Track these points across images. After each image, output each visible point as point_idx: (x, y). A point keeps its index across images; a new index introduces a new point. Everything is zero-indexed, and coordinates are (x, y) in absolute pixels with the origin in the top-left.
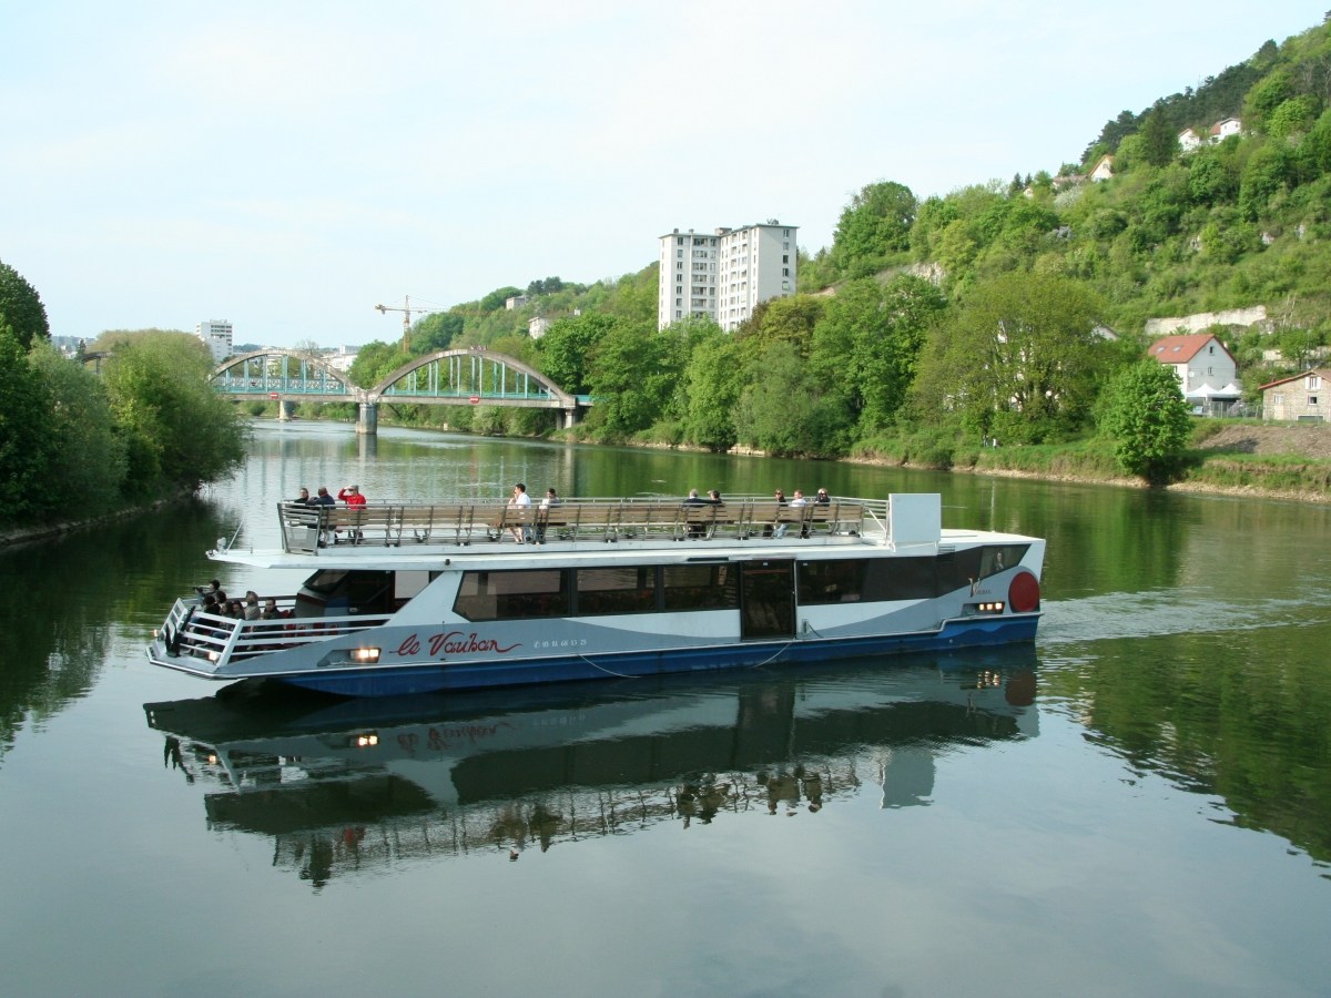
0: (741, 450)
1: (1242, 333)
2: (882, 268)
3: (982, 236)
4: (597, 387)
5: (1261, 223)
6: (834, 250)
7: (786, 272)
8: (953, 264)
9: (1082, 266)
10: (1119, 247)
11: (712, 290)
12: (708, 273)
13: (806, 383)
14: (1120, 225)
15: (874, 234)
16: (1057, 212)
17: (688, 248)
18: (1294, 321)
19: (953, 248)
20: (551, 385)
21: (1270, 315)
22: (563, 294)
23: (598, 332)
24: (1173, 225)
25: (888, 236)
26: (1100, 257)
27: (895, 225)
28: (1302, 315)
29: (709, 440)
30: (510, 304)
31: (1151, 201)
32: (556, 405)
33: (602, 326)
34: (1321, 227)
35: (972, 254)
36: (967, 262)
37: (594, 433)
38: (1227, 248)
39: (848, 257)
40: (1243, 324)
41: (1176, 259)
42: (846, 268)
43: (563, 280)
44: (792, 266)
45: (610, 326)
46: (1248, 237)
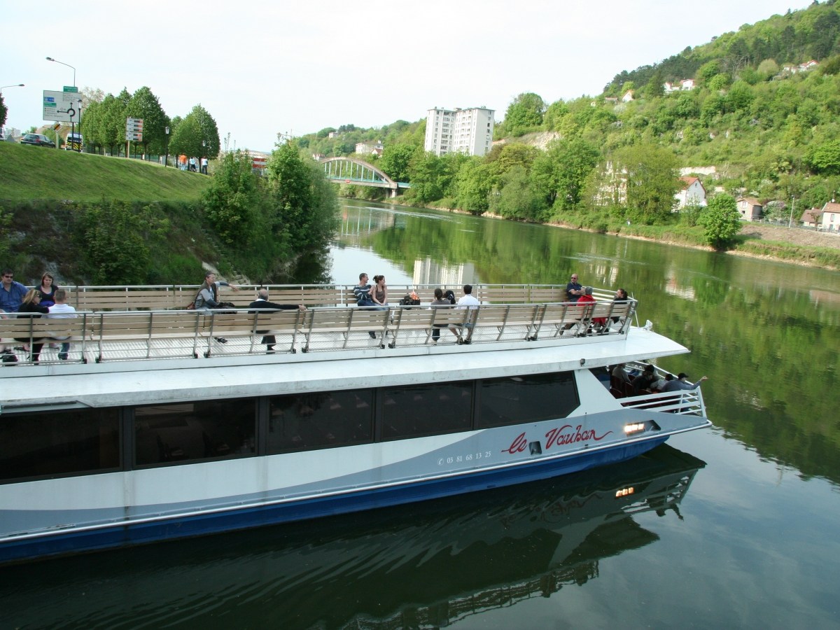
0: (488, 214)
1: (704, 178)
2: (528, 132)
3: (579, 121)
4: (414, 179)
5: (709, 129)
6: (505, 122)
7: (489, 131)
8: (567, 134)
9: (629, 140)
10: (646, 133)
11: (451, 136)
12: (449, 128)
13: (530, 186)
14: (646, 123)
15: (524, 116)
16: (616, 114)
17: (442, 116)
18: (728, 175)
19: (567, 126)
20: (386, 177)
21: (717, 171)
22: (356, 132)
23: (409, 153)
24: (670, 126)
25: (531, 118)
26: (637, 137)
27: (535, 113)
28: (731, 172)
29: (473, 209)
30: (331, 135)
31: (661, 114)
32: (387, 186)
33: (410, 150)
34: (736, 133)
35: (576, 130)
36: (574, 133)
37: (408, 201)
38: (695, 138)
39: (512, 126)
40: (705, 174)
41: (672, 141)
42: (511, 131)
43: (355, 126)
44: (491, 128)
45: (414, 151)
46: (704, 134)
